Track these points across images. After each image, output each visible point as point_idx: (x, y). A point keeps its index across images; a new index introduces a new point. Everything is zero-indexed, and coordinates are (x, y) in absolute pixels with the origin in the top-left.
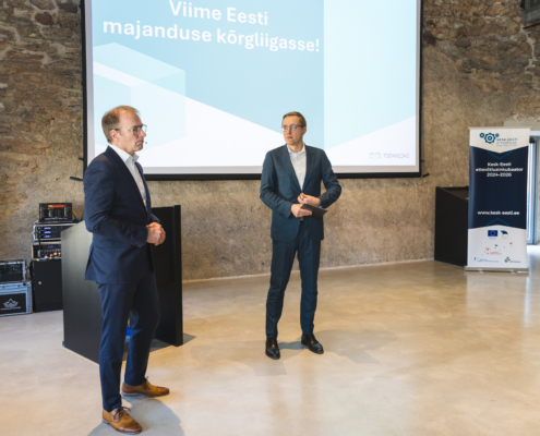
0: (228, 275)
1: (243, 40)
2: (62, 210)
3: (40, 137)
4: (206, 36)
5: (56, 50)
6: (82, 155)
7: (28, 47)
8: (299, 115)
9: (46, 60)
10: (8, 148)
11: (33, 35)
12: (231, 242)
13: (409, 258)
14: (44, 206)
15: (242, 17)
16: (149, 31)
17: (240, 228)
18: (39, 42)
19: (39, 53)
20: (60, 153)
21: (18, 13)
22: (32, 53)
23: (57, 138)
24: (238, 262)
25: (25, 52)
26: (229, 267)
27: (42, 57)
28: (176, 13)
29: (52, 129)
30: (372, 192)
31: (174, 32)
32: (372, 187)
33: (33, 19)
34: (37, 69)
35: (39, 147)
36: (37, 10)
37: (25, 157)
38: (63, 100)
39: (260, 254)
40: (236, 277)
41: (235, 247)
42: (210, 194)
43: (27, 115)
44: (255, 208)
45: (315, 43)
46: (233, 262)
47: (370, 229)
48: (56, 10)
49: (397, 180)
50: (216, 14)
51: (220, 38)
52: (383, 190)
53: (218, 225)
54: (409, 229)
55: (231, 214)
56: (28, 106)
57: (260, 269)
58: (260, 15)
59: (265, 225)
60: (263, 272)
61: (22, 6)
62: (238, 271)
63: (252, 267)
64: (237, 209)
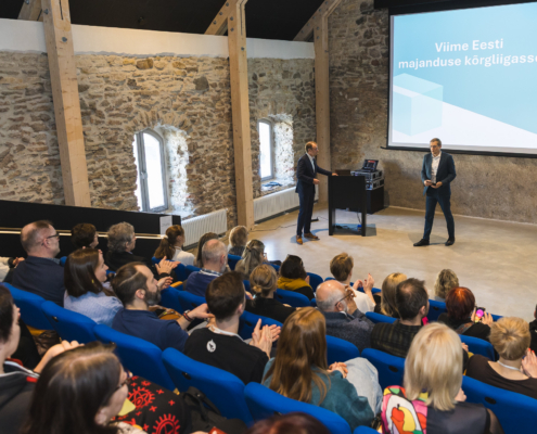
1: (484, 61)
2: (373, 164)
3: (371, 125)
4: (458, 62)
5: (379, 79)
7: (368, 79)
9: (375, 85)
10: (358, 130)
12: (471, 194)
14: (366, 161)
15: (483, 46)
16: (423, 64)
17: (478, 186)
18: (372, 75)
21: (364, 61)
22: (369, 81)
23: (378, 125)
25: (366, 81)
26: (468, 210)
28: (439, 50)
31: (438, 63)
34: (370, 90)
35: (370, 129)
36: (373, 59)
37: (365, 135)
43: (366, 113)
46: (471, 207)
48: (381, 57)
50: (465, 47)
51: (467, 62)
56: (367, 108)
58: (497, 42)
59: (497, 186)
60: (492, 217)
61: (366, 58)
62: (475, 213)
63: (484, 213)
64: (477, 173)
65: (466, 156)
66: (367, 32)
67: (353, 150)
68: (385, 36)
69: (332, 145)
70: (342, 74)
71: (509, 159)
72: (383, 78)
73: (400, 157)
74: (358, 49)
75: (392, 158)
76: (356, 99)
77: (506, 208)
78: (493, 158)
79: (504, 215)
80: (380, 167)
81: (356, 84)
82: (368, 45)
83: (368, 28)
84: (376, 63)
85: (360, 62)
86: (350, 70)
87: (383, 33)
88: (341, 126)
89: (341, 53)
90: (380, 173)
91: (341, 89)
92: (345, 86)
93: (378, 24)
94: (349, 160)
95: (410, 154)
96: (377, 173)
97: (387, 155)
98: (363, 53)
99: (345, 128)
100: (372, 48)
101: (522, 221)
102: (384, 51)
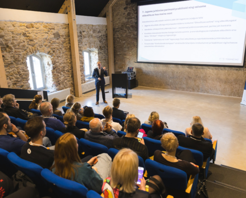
3: (131, 53)
6: (137, 57)
7: (129, 33)
9: (132, 36)
10: (125, 55)
11: (130, 30)
12: (170, 81)
17: (173, 77)
18: (131, 32)
19: (131, 34)
20: (134, 56)
21: (127, 26)
23: (133, 53)
26: (169, 87)
29: (133, 51)
30: (221, 71)
32: (222, 69)
34: (130, 38)
35: (130, 55)
36: (131, 24)
37: (128, 57)
39: (178, 85)
42: (166, 68)
43: (128, 48)
46: (171, 86)
47: (218, 83)
48: (134, 24)
49: (233, 68)
52: (226, 71)
53: (167, 76)
56: (129, 46)
59: (181, 77)
60: (179, 90)
61: (128, 24)
62: (172, 89)
63: (176, 89)
64: (173, 73)
65: (169, 65)
66: (128, 13)
67: (123, 63)
68: (136, 15)
69: (115, 61)
70: (118, 31)
71: (186, 66)
72: (136, 33)
73: (142, 66)
74: (125, 20)
75: (139, 66)
76: (124, 42)
77: (184, 86)
79: (183, 89)
80: (134, 70)
81: (124, 35)
82: (128, 19)
83: (129, 11)
84: (132, 26)
85: (126, 26)
86: (122, 30)
87: (135, 13)
88: (118, 53)
89: (118, 22)
90: (134, 73)
91: (118, 38)
92: (120, 36)
93: (133, 10)
94: (122, 67)
95: (146, 64)
96: (133, 73)
97: (137, 65)
98: (127, 22)
99: (120, 54)
100: (130, 20)
101: (190, 91)
102: (136, 21)
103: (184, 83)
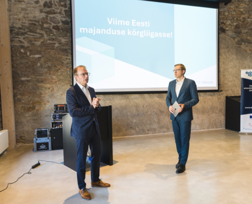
0: (133, 135)
1: (139, 33)
2: (63, 107)
3: (54, 77)
4: (123, 32)
5: (61, 41)
6: (71, 84)
7: (50, 40)
8: (181, 65)
9: (57, 45)
10: (42, 82)
11: (52, 35)
12: (134, 121)
13: (213, 128)
14: (56, 106)
15: (138, 24)
16: (99, 31)
17: (138, 115)
18: (54, 37)
19: (54, 42)
20: (63, 83)
21: (45, 26)
22: (51, 42)
23: (61, 77)
24: (137, 129)
25: (48, 42)
26: (133, 131)
27: (55, 44)
28: (110, 23)
29: (59, 74)
31: (109, 31)
33: (51, 28)
34: (53, 48)
35: (54, 81)
36: (53, 24)
37: (48, 85)
38: (63, 61)
39: (147, 126)
40: (136, 136)
41: (136, 123)
42: (125, 100)
43: (49, 68)
44: (144, 106)
45: (170, 34)
46: (135, 129)
47: (196, 115)
48: (61, 24)
49: (208, 93)
50: (127, 23)
51: (129, 33)
53: (129, 113)
54: (214, 115)
55: (134, 108)
56: (49, 64)
57: (147, 132)
58: (146, 23)
59: (149, 113)
60: (148, 133)
61: (47, 23)
62: (138, 133)
63: (143, 132)
64: (137, 107)
65: (129, 96)
67: (37, 99)
69: (15, 96)
70: (23, 34)
74: (39, 15)
76: (37, 56)
77: (155, 126)
78: (146, 95)
79: (154, 130)
81: (38, 43)
82: (48, 13)
84: (56, 28)
85: (42, 26)
86: (31, 31)
87: (62, 6)
88: (23, 79)
89: (21, 16)
91: (22, 47)
92: (26, 44)
94: (34, 108)
98: (43, 18)
99: (28, 81)
100: (52, 16)
101: (164, 132)
103: (155, 122)
